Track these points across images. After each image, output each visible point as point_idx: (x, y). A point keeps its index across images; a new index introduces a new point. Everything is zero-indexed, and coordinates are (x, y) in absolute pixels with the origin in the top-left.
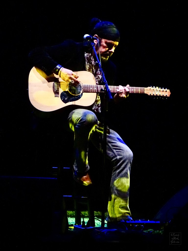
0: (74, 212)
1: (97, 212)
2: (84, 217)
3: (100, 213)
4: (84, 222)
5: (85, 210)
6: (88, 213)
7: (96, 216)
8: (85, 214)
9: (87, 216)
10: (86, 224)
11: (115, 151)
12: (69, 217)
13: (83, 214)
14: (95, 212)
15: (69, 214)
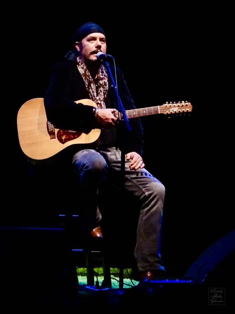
0: (86, 269)
1: (113, 268)
2: (97, 275)
3: (117, 270)
4: (97, 282)
5: (99, 266)
6: (102, 270)
7: (113, 274)
8: (98, 271)
9: (102, 274)
10: (100, 285)
12: (79, 276)
13: (97, 272)
14: (111, 269)
15: (79, 272)
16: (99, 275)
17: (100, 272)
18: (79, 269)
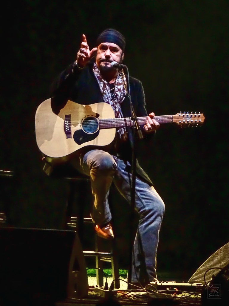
1: (122, 270)
2: (107, 276)
3: (126, 272)
4: (106, 284)
5: (109, 268)
6: (111, 272)
7: (122, 275)
8: (108, 272)
11: (143, 201)
12: (89, 276)
13: (106, 273)
14: (120, 270)
15: (90, 272)
16: (109, 276)
17: (110, 274)
18: (89, 270)
